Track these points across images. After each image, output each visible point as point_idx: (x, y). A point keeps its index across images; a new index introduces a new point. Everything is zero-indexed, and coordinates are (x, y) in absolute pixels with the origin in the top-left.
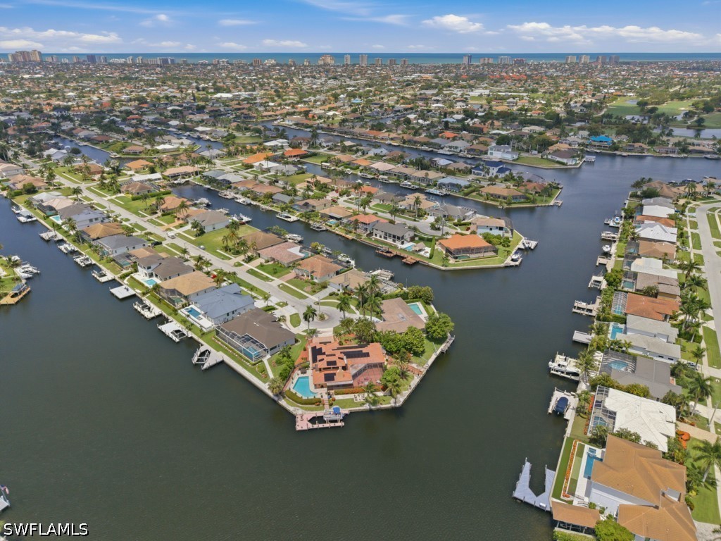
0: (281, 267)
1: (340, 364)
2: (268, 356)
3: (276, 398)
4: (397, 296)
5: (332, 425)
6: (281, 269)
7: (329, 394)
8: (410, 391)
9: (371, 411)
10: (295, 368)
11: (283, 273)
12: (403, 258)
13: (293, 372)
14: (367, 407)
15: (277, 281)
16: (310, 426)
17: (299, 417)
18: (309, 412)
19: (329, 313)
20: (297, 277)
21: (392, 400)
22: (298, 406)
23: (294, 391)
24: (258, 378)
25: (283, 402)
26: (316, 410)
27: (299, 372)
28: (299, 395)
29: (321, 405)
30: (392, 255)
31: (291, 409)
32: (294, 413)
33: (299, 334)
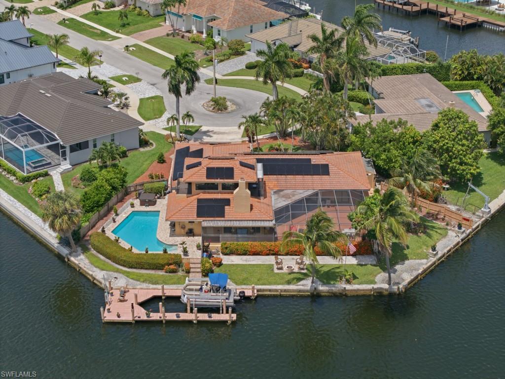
0: (140, 14)
1: (242, 177)
2: (66, 166)
3: (64, 251)
4: (419, 70)
5: (204, 317)
6: (139, 18)
7: (205, 250)
8: (433, 260)
9: (315, 296)
10: (127, 193)
11: (141, 26)
12: (443, 15)
13: (121, 200)
14: (306, 285)
15: (125, 39)
16: (141, 314)
17: (117, 294)
18: (144, 285)
19: (239, 101)
20: (175, 33)
21: (382, 276)
22: (118, 271)
23: (113, 237)
24: (30, 208)
25: (81, 261)
26: (165, 282)
27: (137, 202)
28: (124, 244)
29: (181, 273)
30: (415, 9)
31: (99, 275)
32: (105, 284)
33: (153, 133)
